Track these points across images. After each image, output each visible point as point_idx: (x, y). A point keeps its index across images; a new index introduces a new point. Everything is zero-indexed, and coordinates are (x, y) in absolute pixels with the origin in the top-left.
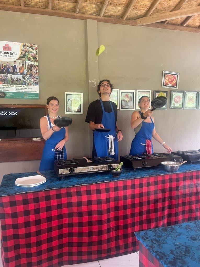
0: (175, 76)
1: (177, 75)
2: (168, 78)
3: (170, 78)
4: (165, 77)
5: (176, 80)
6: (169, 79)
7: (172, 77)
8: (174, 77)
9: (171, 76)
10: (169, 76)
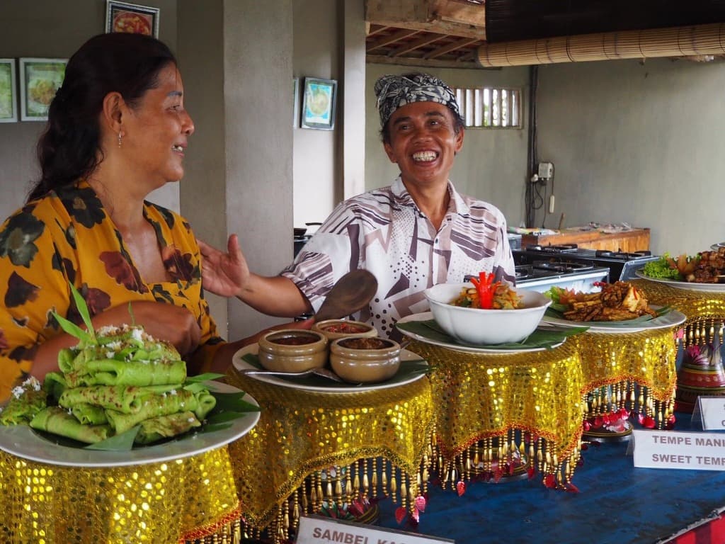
0: (148, 17)
1: (154, 15)
2: (125, 23)
3: (130, 24)
4: (114, 21)
5: (149, 29)
6: (126, 25)
7: (137, 19)
8: (144, 20)
9: (134, 16)
10: (127, 16)
